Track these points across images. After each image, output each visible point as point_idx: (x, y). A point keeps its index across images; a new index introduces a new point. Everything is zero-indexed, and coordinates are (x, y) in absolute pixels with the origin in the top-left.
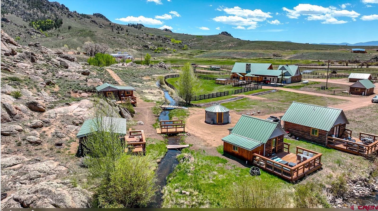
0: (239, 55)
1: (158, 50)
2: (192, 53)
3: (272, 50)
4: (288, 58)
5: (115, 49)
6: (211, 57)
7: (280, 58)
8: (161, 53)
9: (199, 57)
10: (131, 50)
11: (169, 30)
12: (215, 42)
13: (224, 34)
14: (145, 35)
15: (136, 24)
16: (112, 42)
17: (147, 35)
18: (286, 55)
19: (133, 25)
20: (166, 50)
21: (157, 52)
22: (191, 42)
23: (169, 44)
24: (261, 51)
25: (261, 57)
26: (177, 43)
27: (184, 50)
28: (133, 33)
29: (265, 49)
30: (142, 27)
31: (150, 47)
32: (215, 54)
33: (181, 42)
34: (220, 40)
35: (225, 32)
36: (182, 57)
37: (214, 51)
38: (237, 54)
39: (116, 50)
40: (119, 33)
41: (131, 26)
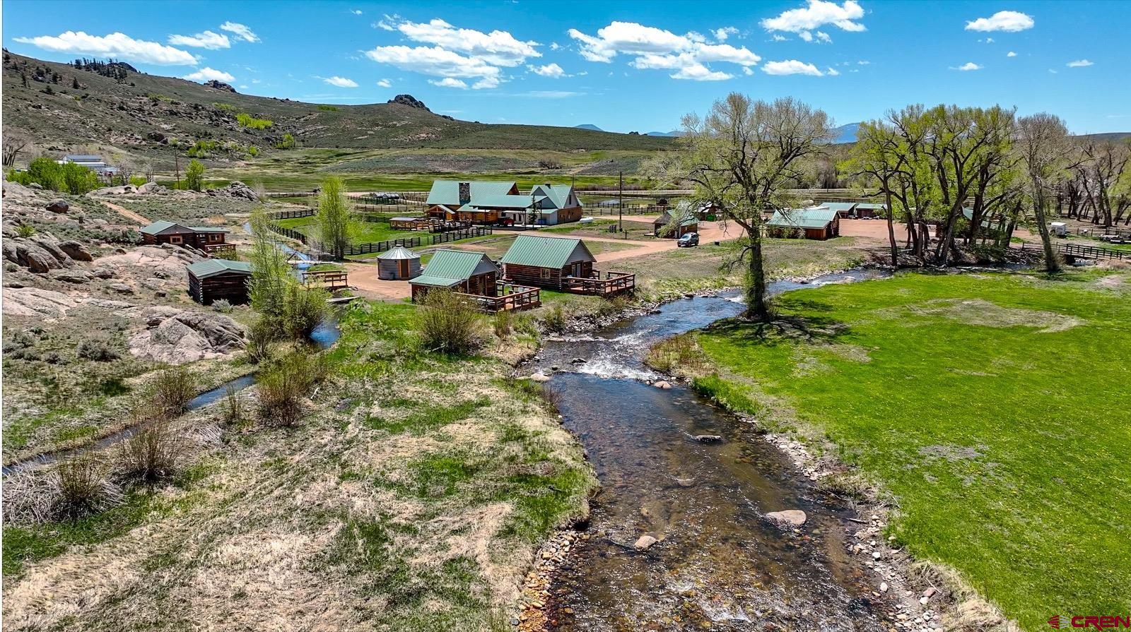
0: (449, 163)
1: (199, 148)
2: (309, 158)
3: (538, 151)
4: (577, 170)
5: (49, 146)
6: (370, 170)
7: (556, 170)
8: (210, 158)
9: (333, 171)
10: (105, 147)
11: (225, 85)
12: (377, 125)
13: (404, 103)
14: (145, 99)
15: (107, 63)
16: (30, 120)
17: (155, 102)
18: (574, 163)
19: (95, 66)
20: (227, 150)
21: (197, 155)
22: (303, 126)
23: (231, 130)
24: (509, 154)
25: (510, 170)
26: (258, 129)
27: (284, 149)
28: (99, 91)
29: (519, 146)
30: (128, 72)
31: (171, 139)
32: (381, 160)
33: (269, 123)
34: (392, 120)
35: (406, 96)
36: (280, 170)
37: (377, 152)
38: (444, 160)
39: (50, 149)
40: (49, 91)
41: (88, 67)
